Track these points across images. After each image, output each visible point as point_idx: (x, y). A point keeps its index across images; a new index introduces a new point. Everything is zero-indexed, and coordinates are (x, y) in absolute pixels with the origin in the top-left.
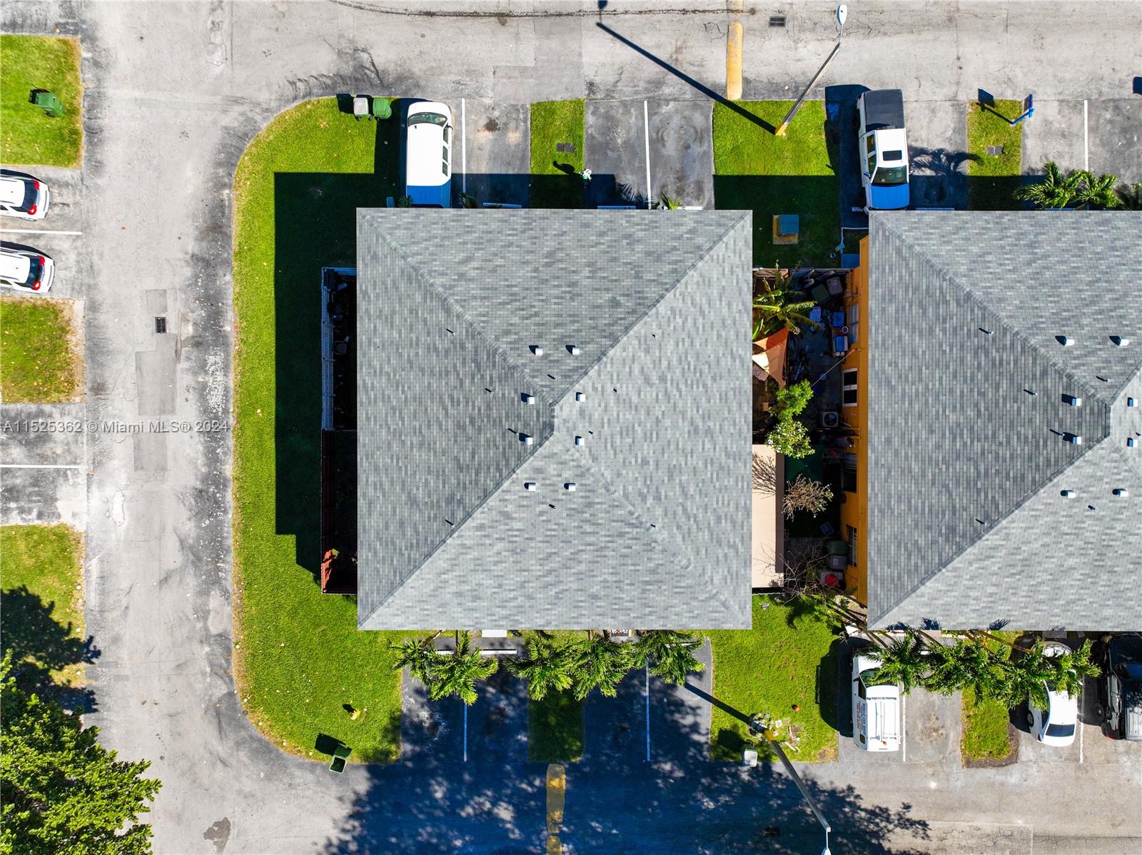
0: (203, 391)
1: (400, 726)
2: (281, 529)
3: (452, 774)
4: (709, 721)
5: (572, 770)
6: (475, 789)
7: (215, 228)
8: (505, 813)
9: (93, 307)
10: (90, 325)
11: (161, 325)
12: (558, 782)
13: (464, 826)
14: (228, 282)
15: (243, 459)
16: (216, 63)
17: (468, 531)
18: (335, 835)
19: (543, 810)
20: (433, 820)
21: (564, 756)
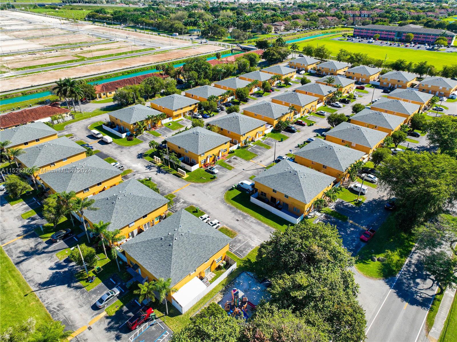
0: (252, 222)
4: (352, 204)
5: (350, 219)
7: (230, 208)
8: (352, 229)
9: (227, 225)
10: (229, 226)
11: (238, 220)
12: (351, 221)
14: (240, 211)
15: (266, 223)
16: (211, 197)
19: (355, 225)
21: (347, 219)
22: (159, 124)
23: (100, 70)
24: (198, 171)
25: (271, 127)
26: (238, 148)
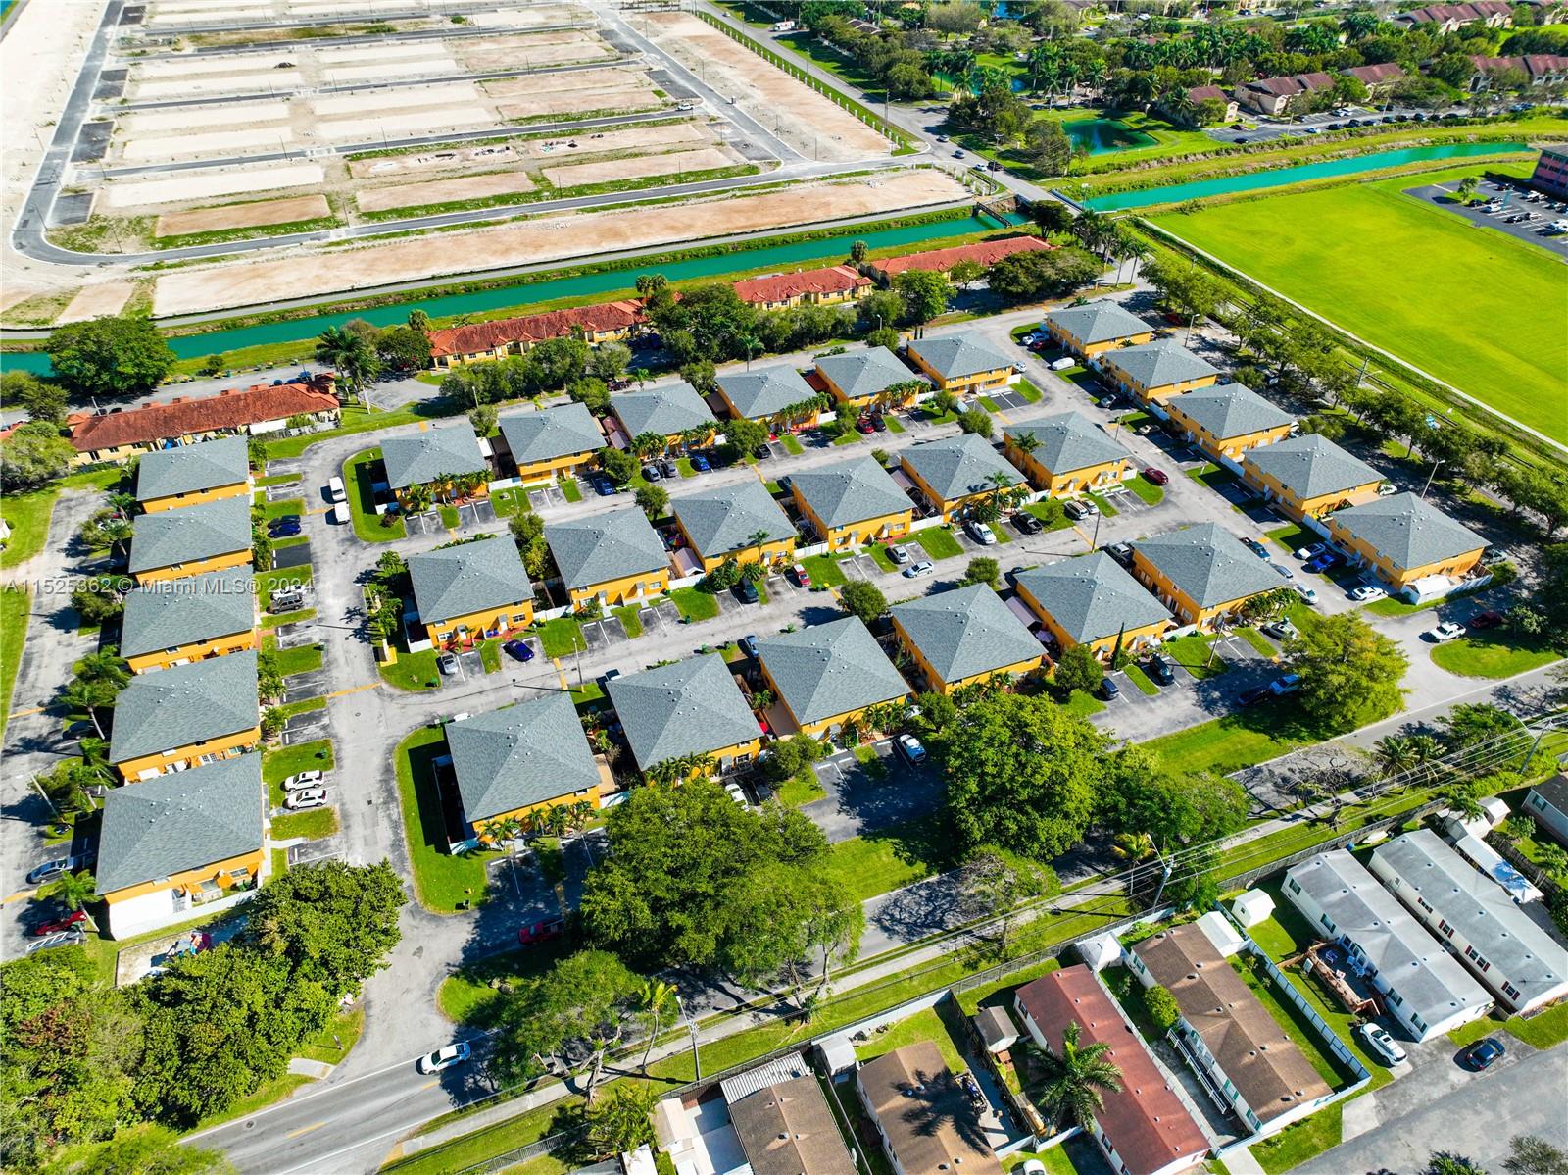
0: (389, 816)
1: (489, 890)
2: (427, 844)
3: (515, 899)
5: (564, 883)
6: (526, 902)
7: (388, 769)
8: (541, 906)
9: (343, 805)
10: (342, 810)
11: (370, 803)
12: (559, 888)
13: (524, 916)
14: (395, 783)
15: (409, 829)
16: (382, 730)
17: (499, 778)
18: (470, 937)
19: (555, 900)
20: (511, 918)
21: (560, 879)
22: (480, 491)
23: (538, 247)
24: (425, 653)
25: (696, 573)
26: (565, 616)
